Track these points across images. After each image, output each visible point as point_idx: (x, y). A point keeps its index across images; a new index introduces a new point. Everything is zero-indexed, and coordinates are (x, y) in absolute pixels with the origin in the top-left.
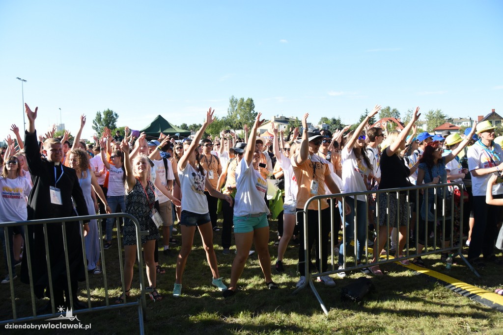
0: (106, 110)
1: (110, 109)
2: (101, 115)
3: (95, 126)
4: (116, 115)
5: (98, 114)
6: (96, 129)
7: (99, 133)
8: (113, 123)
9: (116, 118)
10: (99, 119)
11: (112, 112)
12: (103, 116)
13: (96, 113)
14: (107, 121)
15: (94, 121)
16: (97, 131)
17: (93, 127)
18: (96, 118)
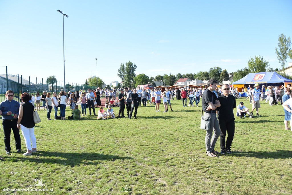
0: (128, 62)
1: (131, 62)
2: (124, 66)
3: (120, 74)
4: (135, 66)
5: (122, 65)
6: (121, 76)
7: (122, 79)
8: (133, 71)
9: (135, 69)
10: (123, 69)
11: (132, 64)
12: (125, 67)
13: (121, 64)
14: (129, 70)
15: (119, 70)
16: (121, 78)
17: (118, 74)
18: (121, 68)
